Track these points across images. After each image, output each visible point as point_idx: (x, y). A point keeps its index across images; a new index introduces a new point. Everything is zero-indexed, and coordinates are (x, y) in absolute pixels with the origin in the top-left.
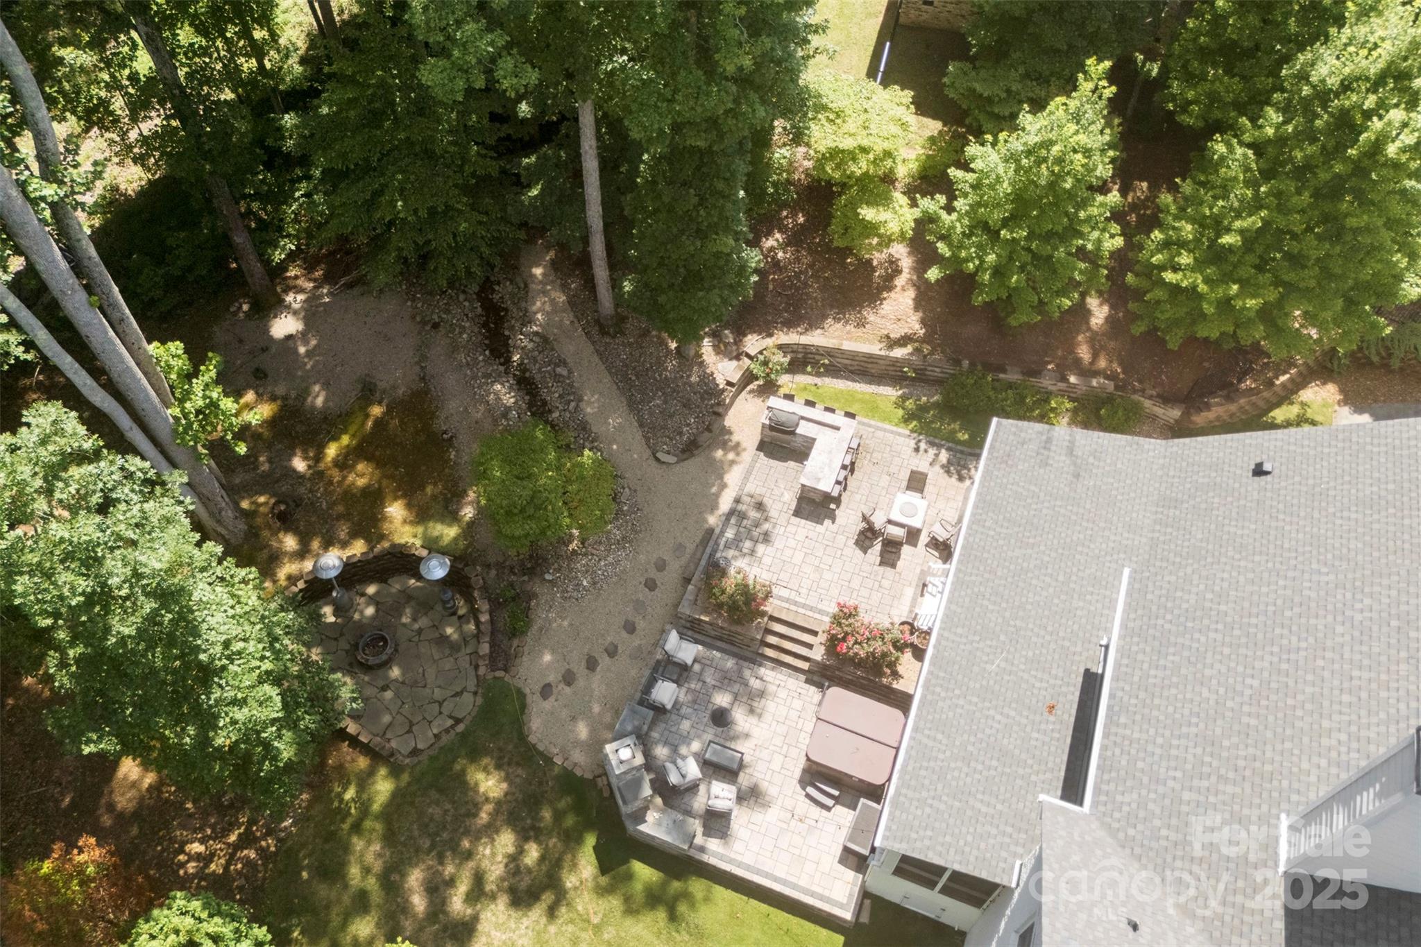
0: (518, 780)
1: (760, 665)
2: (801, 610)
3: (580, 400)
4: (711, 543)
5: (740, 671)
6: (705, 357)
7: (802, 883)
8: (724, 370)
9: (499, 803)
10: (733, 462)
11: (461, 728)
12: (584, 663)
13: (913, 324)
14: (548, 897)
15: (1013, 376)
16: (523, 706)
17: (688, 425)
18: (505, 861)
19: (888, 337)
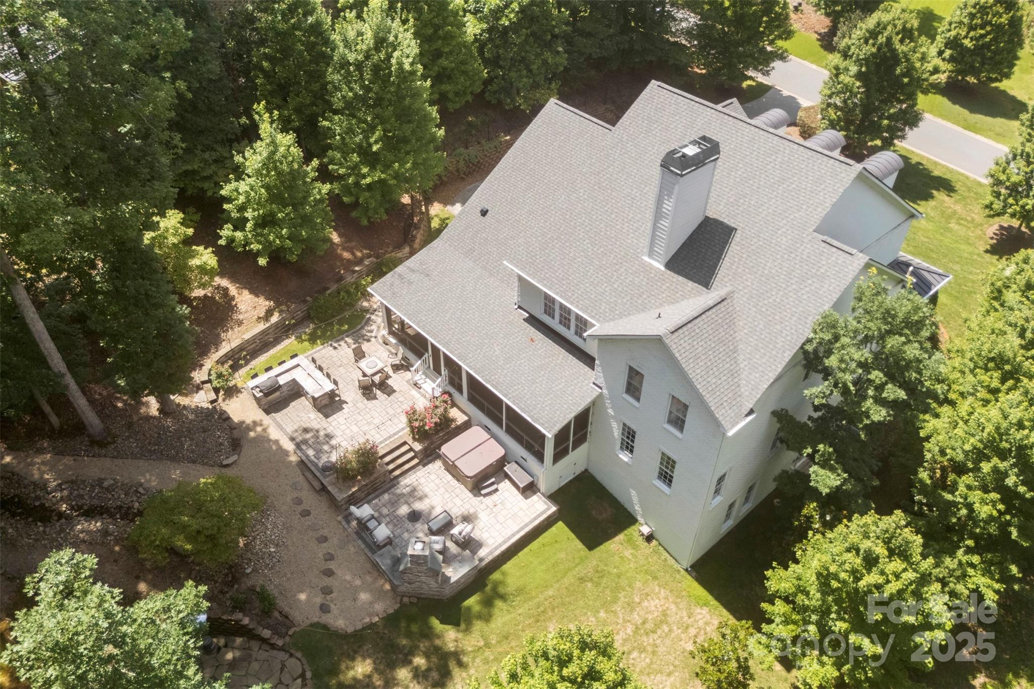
0: (370, 651)
1: (398, 483)
2: (387, 442)
3: (141, 485)
4: (310, 465)
5: (394, 494)
6: (182, 403)
7: (527, 521)
8: (201, 399)
9: (376, 669)
10: (264, 430)
11: (309, 674)
12: (324, 578)
13: (263, 304)
14: (452, 664)
15: (334, 287)
16: (325, 627)
17: (219, 437)
18: (415, 682)
19: (260, 318)
